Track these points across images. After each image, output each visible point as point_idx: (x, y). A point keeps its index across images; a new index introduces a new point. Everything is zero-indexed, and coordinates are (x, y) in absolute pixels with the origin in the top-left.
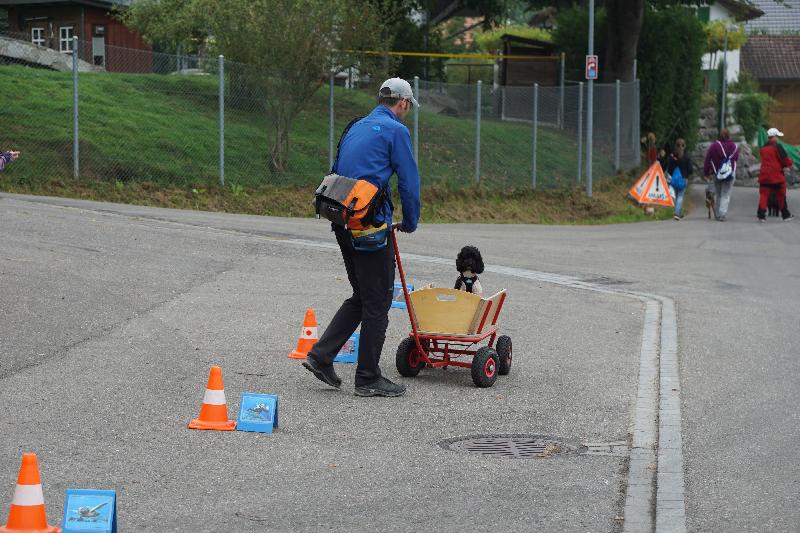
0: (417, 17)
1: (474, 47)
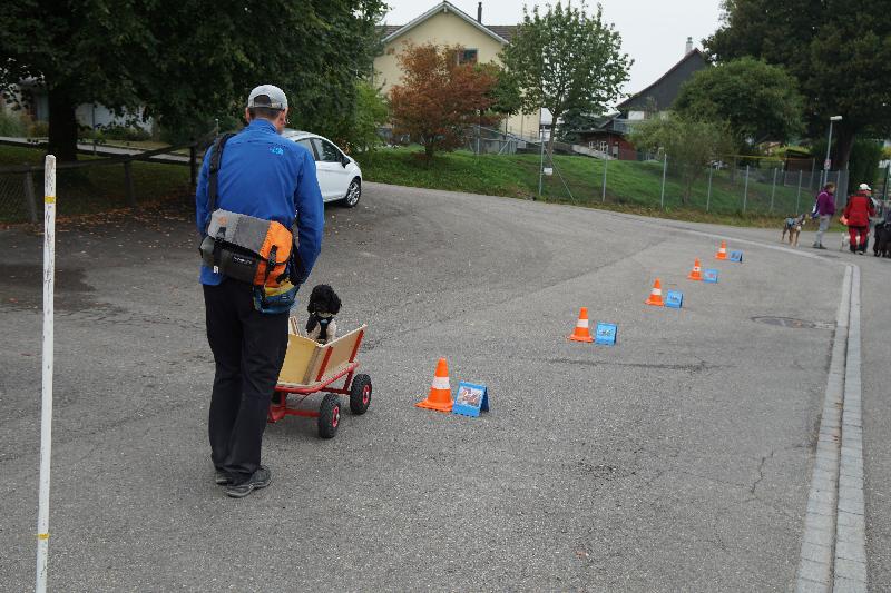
0: (750, 141)
1: (773, 155)
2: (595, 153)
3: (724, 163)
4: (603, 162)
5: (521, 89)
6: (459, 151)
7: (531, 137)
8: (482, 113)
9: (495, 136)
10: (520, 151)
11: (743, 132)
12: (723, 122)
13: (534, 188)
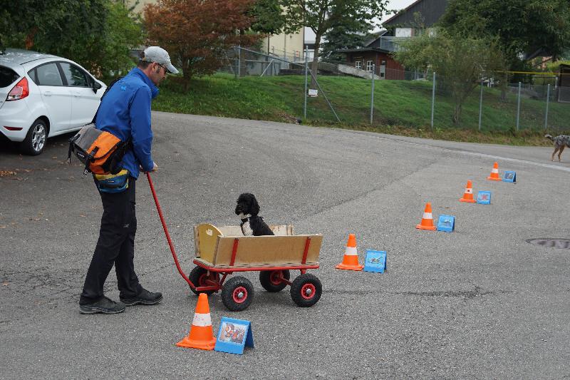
0: (521, 56)
1: (547, 70)
2: (362, 73)
3: (495, 81)
4: (369, 83)
5: (282, 7)
6: (219, 73)
7: (295, 58)
8: (242, 32)
9: (257, 57)
10: (283, 72)
11: (514, 48)
12: (493, 38)
13: (299, 111)
